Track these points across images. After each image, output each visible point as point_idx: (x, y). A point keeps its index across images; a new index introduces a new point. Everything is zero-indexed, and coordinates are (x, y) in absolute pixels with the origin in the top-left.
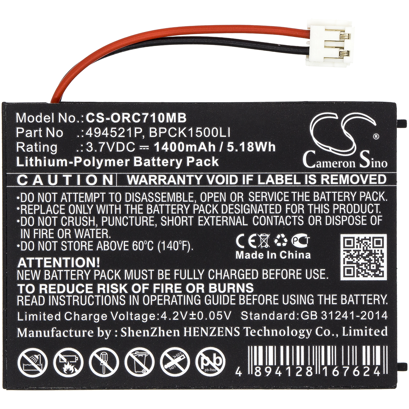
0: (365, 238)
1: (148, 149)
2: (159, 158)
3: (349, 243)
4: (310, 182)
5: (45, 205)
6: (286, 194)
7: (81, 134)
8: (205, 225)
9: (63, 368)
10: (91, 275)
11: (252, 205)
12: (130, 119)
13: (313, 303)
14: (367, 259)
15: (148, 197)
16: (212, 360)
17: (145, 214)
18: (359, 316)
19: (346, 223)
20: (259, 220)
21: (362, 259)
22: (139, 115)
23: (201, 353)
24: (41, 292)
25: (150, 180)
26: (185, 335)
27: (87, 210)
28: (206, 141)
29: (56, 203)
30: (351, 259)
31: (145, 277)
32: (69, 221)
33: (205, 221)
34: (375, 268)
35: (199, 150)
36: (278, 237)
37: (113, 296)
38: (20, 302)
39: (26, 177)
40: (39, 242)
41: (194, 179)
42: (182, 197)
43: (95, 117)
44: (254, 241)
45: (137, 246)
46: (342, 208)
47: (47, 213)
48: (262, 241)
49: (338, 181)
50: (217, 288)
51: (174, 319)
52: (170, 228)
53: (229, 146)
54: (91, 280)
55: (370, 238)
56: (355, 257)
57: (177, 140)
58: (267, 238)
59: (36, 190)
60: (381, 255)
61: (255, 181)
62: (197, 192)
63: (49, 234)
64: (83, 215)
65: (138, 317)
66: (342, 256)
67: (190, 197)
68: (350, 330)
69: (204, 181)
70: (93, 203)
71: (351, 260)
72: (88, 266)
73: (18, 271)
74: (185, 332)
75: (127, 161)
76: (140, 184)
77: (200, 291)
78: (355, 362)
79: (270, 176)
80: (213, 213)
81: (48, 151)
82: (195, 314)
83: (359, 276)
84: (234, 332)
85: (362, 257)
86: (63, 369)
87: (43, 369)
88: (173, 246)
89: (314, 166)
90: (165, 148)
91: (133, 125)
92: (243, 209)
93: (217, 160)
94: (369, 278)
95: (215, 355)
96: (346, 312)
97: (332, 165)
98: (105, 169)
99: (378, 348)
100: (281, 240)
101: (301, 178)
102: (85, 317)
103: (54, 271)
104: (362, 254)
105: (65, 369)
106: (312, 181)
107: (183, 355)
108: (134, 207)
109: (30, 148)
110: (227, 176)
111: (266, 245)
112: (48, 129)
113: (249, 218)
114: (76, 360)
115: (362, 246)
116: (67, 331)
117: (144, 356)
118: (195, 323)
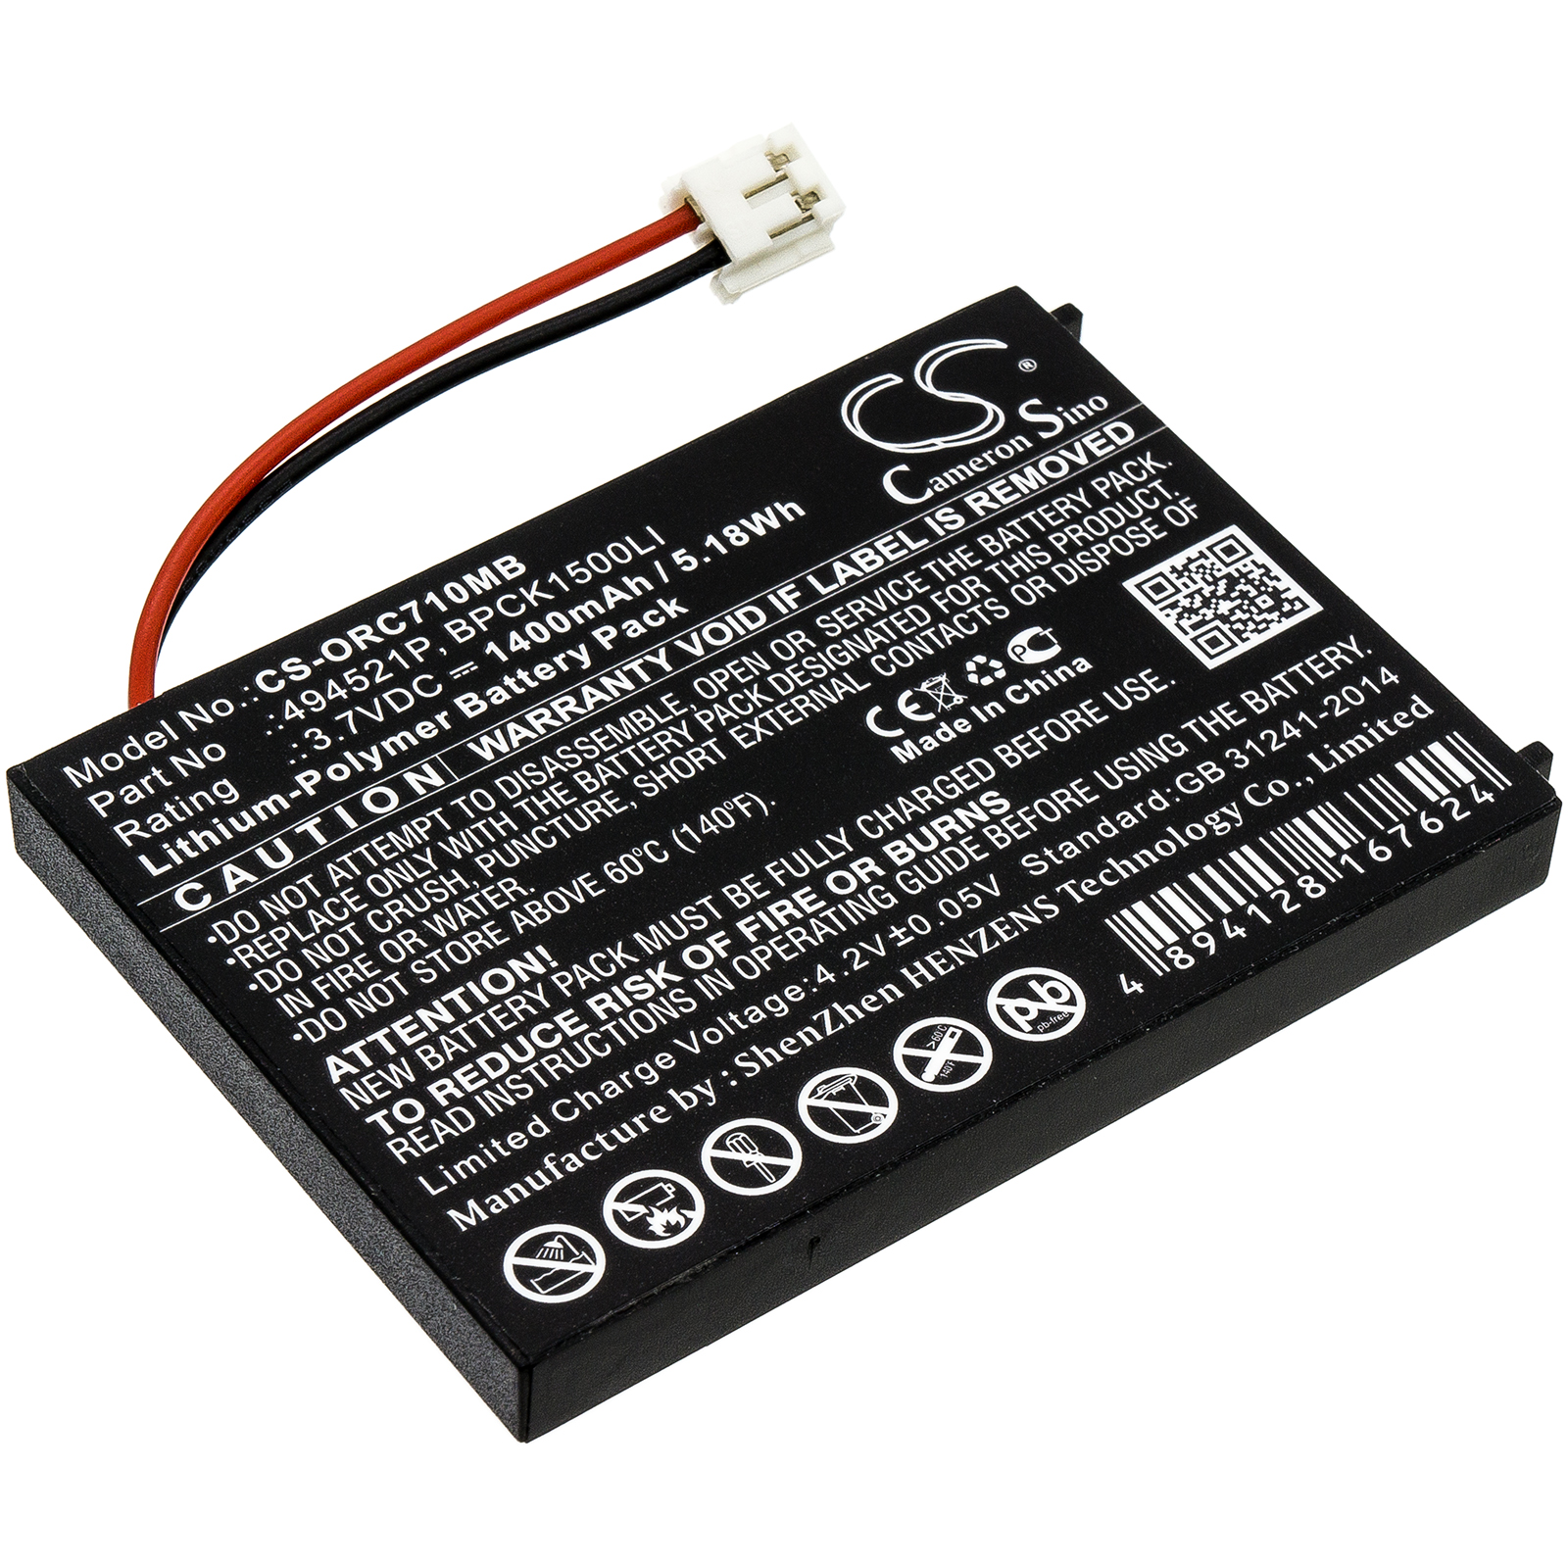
0: (1189, 559)
1: (476, 667)
2: (519, 672)
3: (1158, 588)
4: (948, 527)
5: (300, 919)
6: (912, 578)
7: (272, 725)
8: (759, 739)
9: (650, 1228)
10: (551, 991)
11: (845, 642)
12: (377, 632)
13: (1184, 749)
14: (1233, 595)
15: (562, 762)
16: (1035, 997)
17: (583, 797)
18: (1326, 714)
19: (1113, 556)
20: (889, 661)
21: (1221, 601)
22: (393, 615)
23: (993, 999)
24: (444, 1103)
25: (537, 724)
26: (918, 985)
27: (421, 866)
28: (614, 579)
29: (325, 897)
30: (1193, 616)
31: (699, 922)
32: (393, 914)
33: (752, 733)
34: (1270, 602)
35: (611, 606)
36: (970, 666)
37: (651, 1005)
38: (406, 1154)
39: (198, 886)
40: (349, 1000)
41: (647, 667)
42: (649, 715)
43: (282, 675)
44: (916, 706)
45: (621, 870)
46: (1077, 534)
47: (318, 931)
48: (938, 696)
49: (1016, 490)
50: (910, 845)
51: (856, 967)
52: (673, 790)
53: (679, 561)
54: (558, 1002)
55: (1201, 552)
56: (1200, 608)
57: (537, 613)
58: (944, 683)
59: (249, 899)
60: (1262, 571)
61: (807, 594)
62: (682, 688)
63: (363, 968)
64: (419, 883)
65: (756, 1014)
66: (1169, 622)
67: (670, 706)
68: (1332, 752)
69: (677, 657)
70: (425, 844)
71: (1195, 619)
72: (525, 978)
73: (344, 1091)
74: (912, 978)
75: (441, 718)
76: (515, 744)
77: (871, 874)
78: (1407, 807)
79: (838, 566)
80: (760, 705)
81: (213, 803)
82: (904, 929)
83: (1248, 639)
84: (1040, 913)
85: (1218, 598)
86: (652, 1232)
87: (595, 1262)
88: (712, 823)
89: (929, 494)
90: (517, 643)
91: (396, 642)
92: (828, 660)
93: (674, 601)
94: (1276, 629)
95: (1033, 984)
96: (1286, 724)
97: (974, 466)
98: (393, 763)
99: (1436, 748)
100: (983, 670)
101: (918, 531)
102: (612, 1089)
103: (443, 1038)
104: (1213, 593)
105: (659, 1230)
106: (954, 522)
107: (951, 1029)
108: (541, 798)
109: (160, 822)
110: (729, 618)
111: (955, 700)
112: (175, 760)
113: (860, 668)
114: (669, 1192)
115: (1197, 577)
116: (591, 1144)
117: (848, 1087)
118: (920, 948)
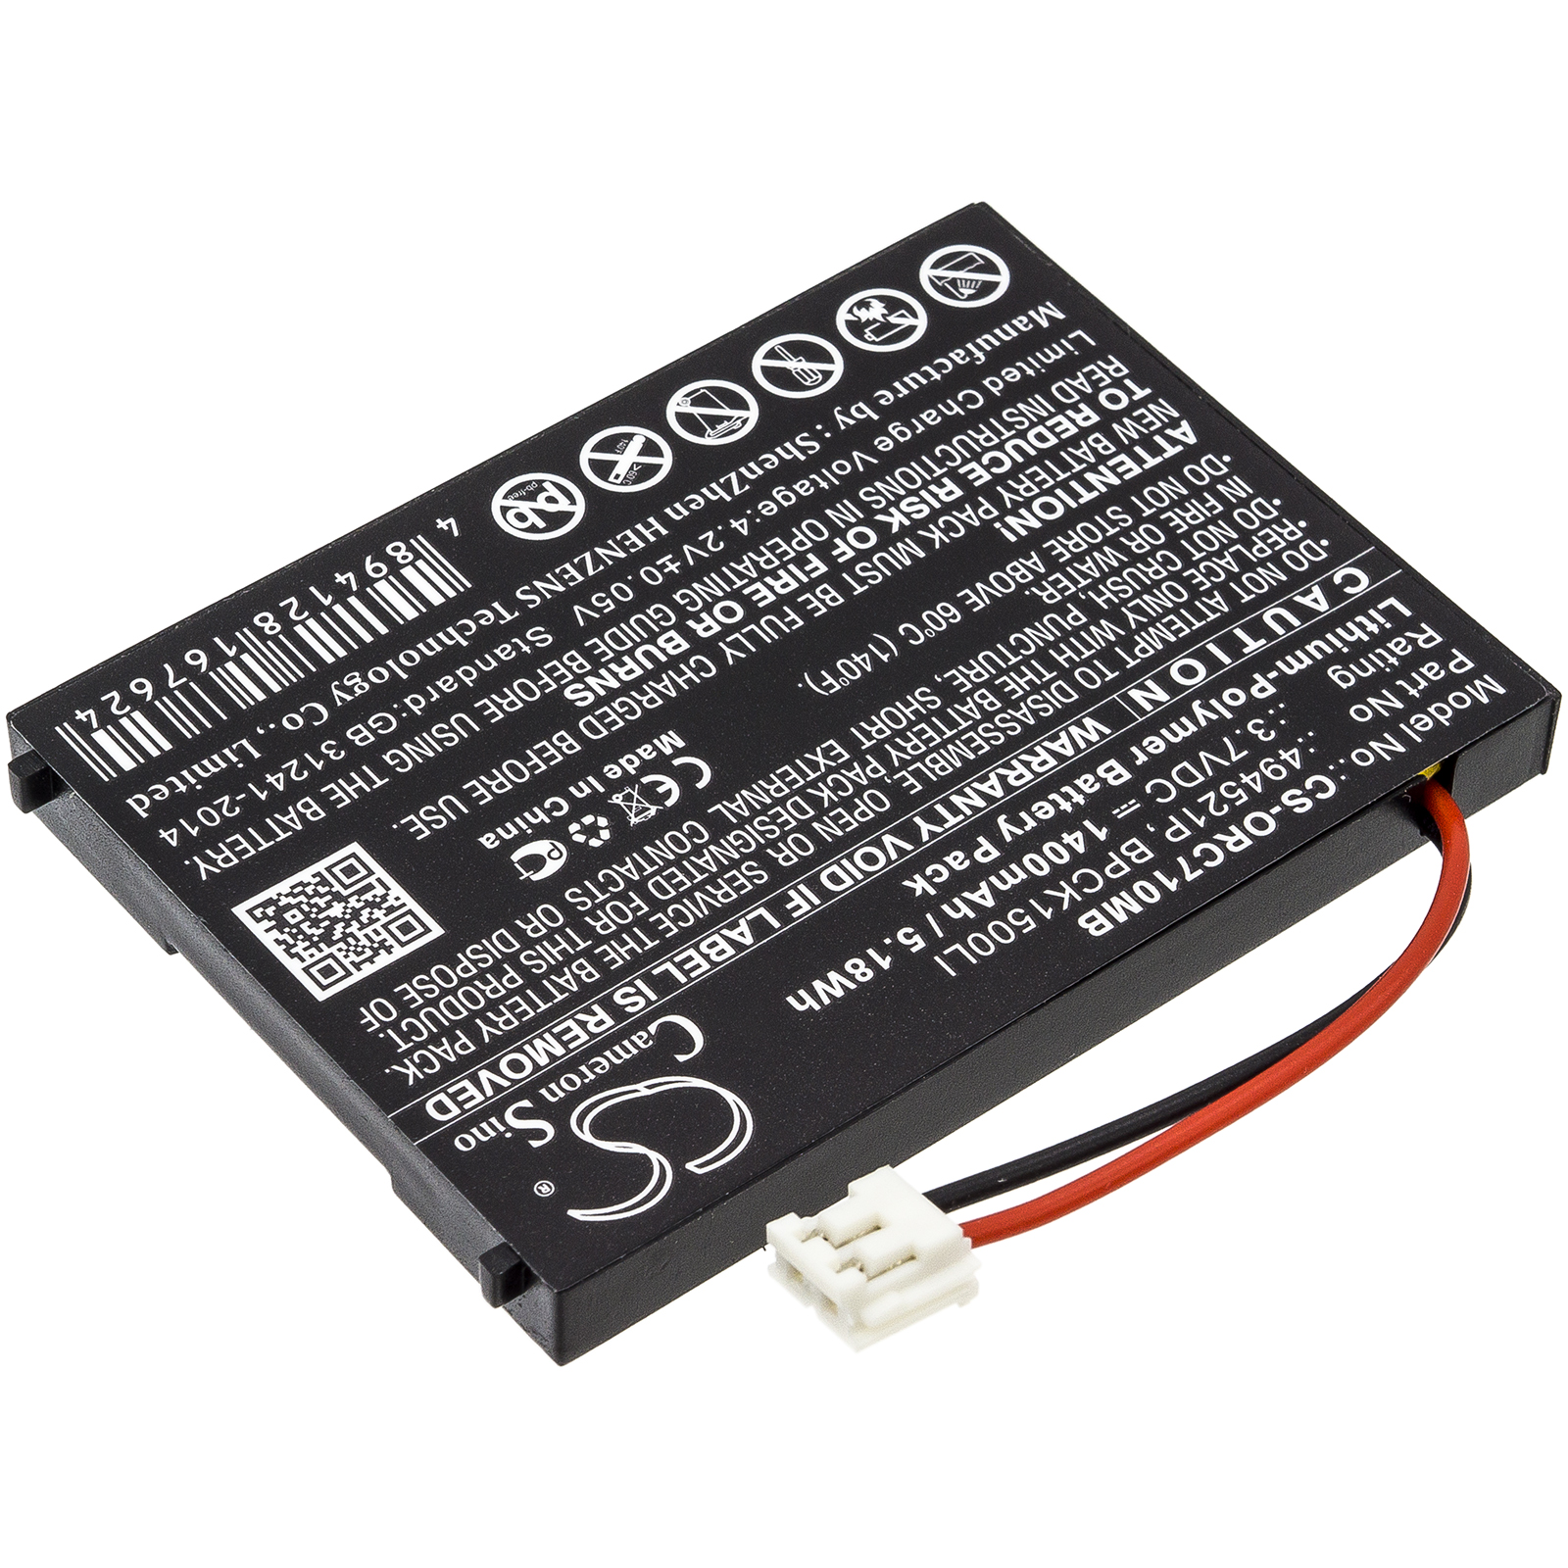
0: (372, 962)
1: (1114, 812)
2: (1069, 809)
3: (406, 928)
4: (632, 990)
5: (1246, 565)
6: (668, 929)
7: (1309, 742)
8: (818, 749)
9: (883, 305)
10: (997, 501)
11: (736, 856)
12: (1222, 845)
13: (387, 758)
14: (327, 923)
15: (1014, 719)
16: (540, 513)
17: (988, 684)
18: (238, 798)
19: (454, 963)
20: (689, 837)
21: (340, 916)
22: (1208, 864)
23: (580, 510)
24: (1082, 406)
25: (1045, 756)
26: (651, 520)
27: (1137, 610)
28: (984, 916)
29: (1225, 582)
30: (371, 899)
31: (863, 569)
32: (1157, 566)
33: (826, 756)
34: (287, 916)
35: (983, 884)
36: (605, 835)
37: (902, 492)
38: (1110, 363)
39: (1349, 590)
40: (1185, 492)
41: (940, 820)
42: (932, 770)
43: (1310, 794)
44: (661, 790)
45: (943, 616)
46: (495, 989)
47: (1226, 553)
48: (638, 801)
49: (558, 1037)
50: (663, 651)
51: (711, 534)
52: (901, 694)
53: (917, 938)
54: (989, 491)
55: (359, 969)
56: (362, 908)
57: (1060, 873)
58: (632, 815)
59: (1298, 581)
60: (293, 951)
61: (778, 907)
62: (903, 800)
63: (1178, 520)
64: (1137, 595)
65: (803, 487)
66: (397, 890)
67: (912, 780)
68: (235, 759)
69: (910, 833)
70: (1137, 632)
71: (368, 896)
72: (1023, 511)
73: (1176, 414)
74: (657, 526)
75: (1142, 758)
76: (1063, 734)
77: (700, 621)
78: (165, 707)
79: (748, 940)
80: (820, 784)
81: (1352, 666)
82: (666, 571)
83: (314, 876)
84: (535, 591)
85: (343, 920)
86: (881, 301)
87: (930, 279)
88: (856, 666)
89: (653, 1028)
90: (1076, 840)
91: (1201, 835)
92: (753, 835)
93: (919, 892)
94: (284, 886)
95: (541, 524)
96: (281, 788)
97: (604, 1062)
98: (1179, 709)
99: (128, 764)
100: (592, 831)
101: (662, 984)
102: (931, 417)
103: (1092, 460)
104: (348, 925)
105: (875, 303)
106: (626, 996)
107: (619, 481)
108: (1030, 682)
109: (1399, 647)
110: (860, 876)
111: (621, 798)
112: (1399, 705)
113: (720, 828)
114: (870, 334)
115: (364, 941)
116: (944, 372)
117: (713, 428)
118: (651, 554)
